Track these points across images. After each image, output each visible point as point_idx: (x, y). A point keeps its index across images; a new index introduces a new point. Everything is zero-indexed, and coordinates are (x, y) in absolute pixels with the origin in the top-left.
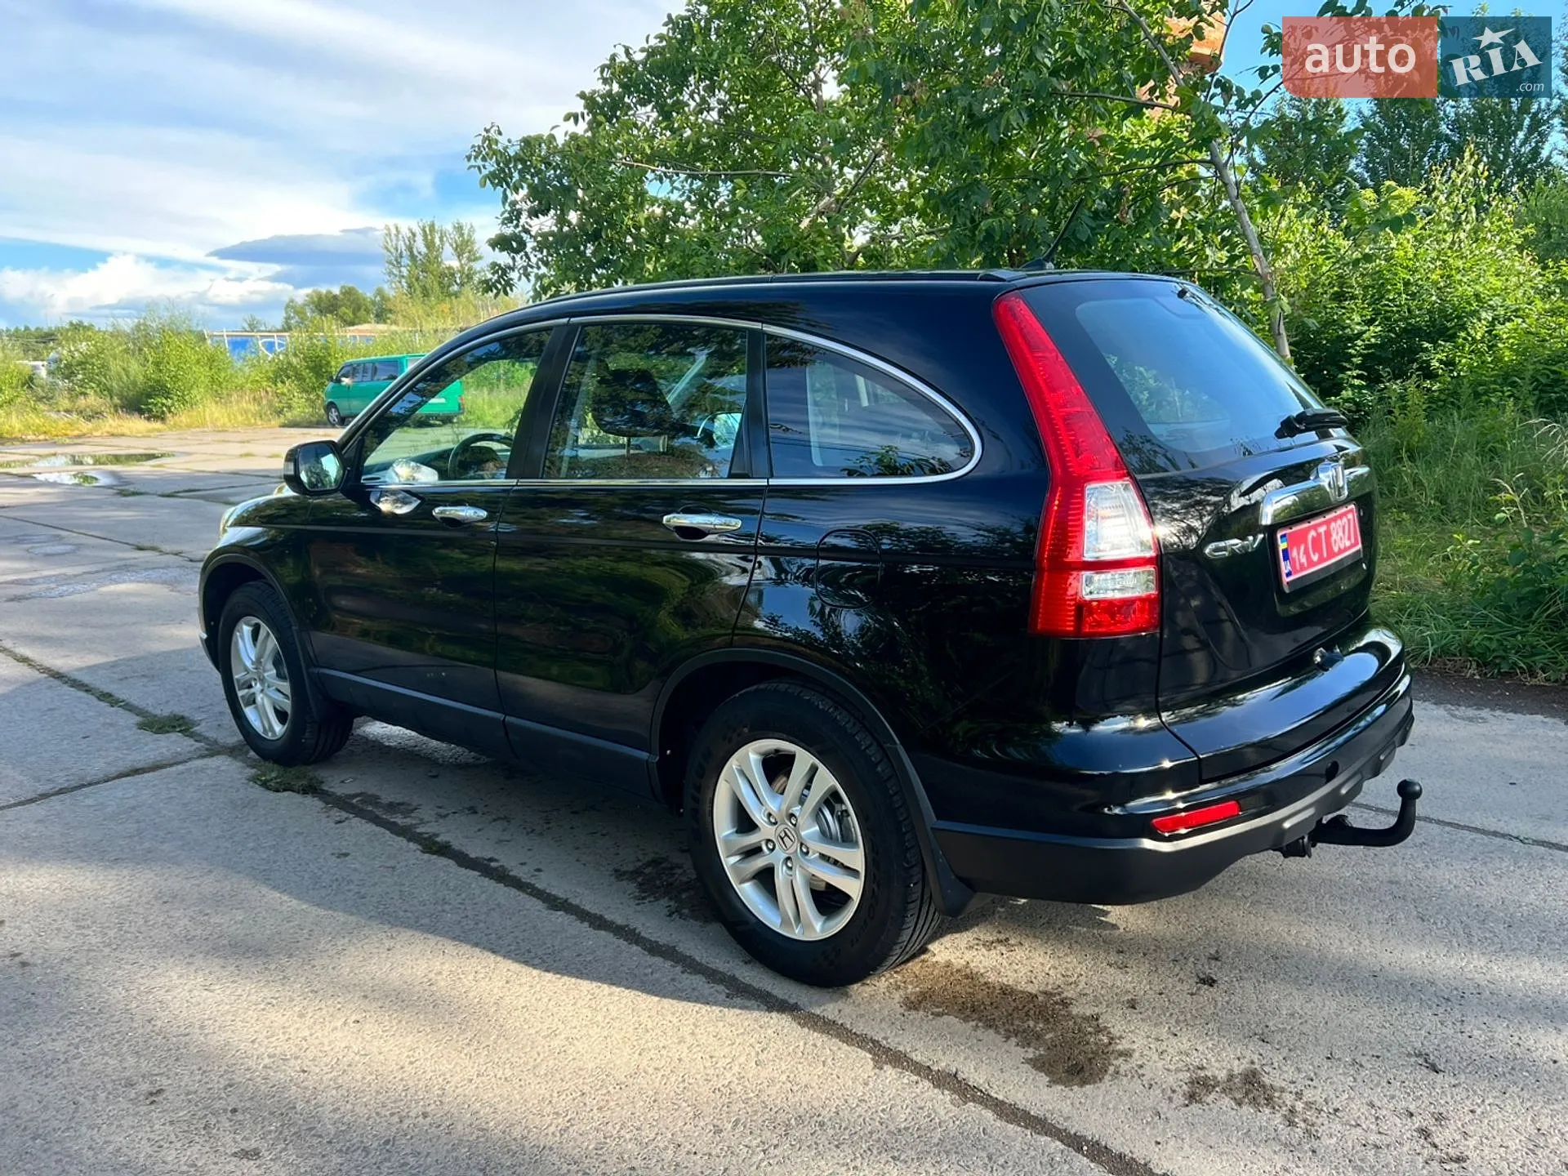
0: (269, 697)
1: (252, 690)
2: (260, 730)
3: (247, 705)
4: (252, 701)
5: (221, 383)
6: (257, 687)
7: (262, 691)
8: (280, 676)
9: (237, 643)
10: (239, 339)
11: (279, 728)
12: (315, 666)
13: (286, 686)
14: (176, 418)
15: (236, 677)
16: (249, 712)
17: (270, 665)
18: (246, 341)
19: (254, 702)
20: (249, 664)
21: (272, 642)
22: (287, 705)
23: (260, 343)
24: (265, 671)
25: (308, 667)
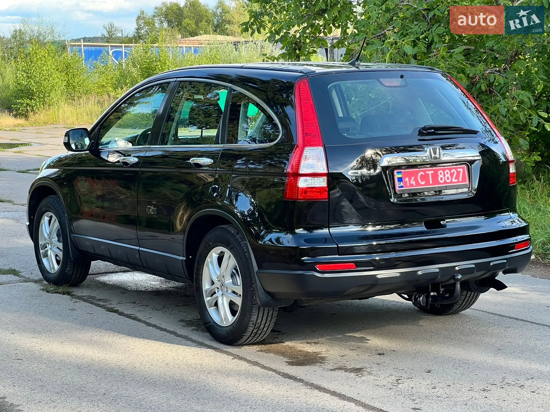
0: (54, 251)
1: (46, 249)
2: (49, 270)
3: (44, 257)
4: (46, 255)
5: (74, 87)
6: (49, 247)
7: (51, 249)
8: (59, 241)
9: (42, 225)
10: (93, 48)
11: (56, 267)
12: (73, 233)
13: (61, 245)
14: (37, 116)
15: (40, 243)
16: (44, 260)
17: (55, 236)
18: (100, 52)
19: (47, 256)
20: (46, 235)
21: (57, 224)
22: (61, 254)
23: (111, 53)
24: (53, 238)
25: (70, 234)
